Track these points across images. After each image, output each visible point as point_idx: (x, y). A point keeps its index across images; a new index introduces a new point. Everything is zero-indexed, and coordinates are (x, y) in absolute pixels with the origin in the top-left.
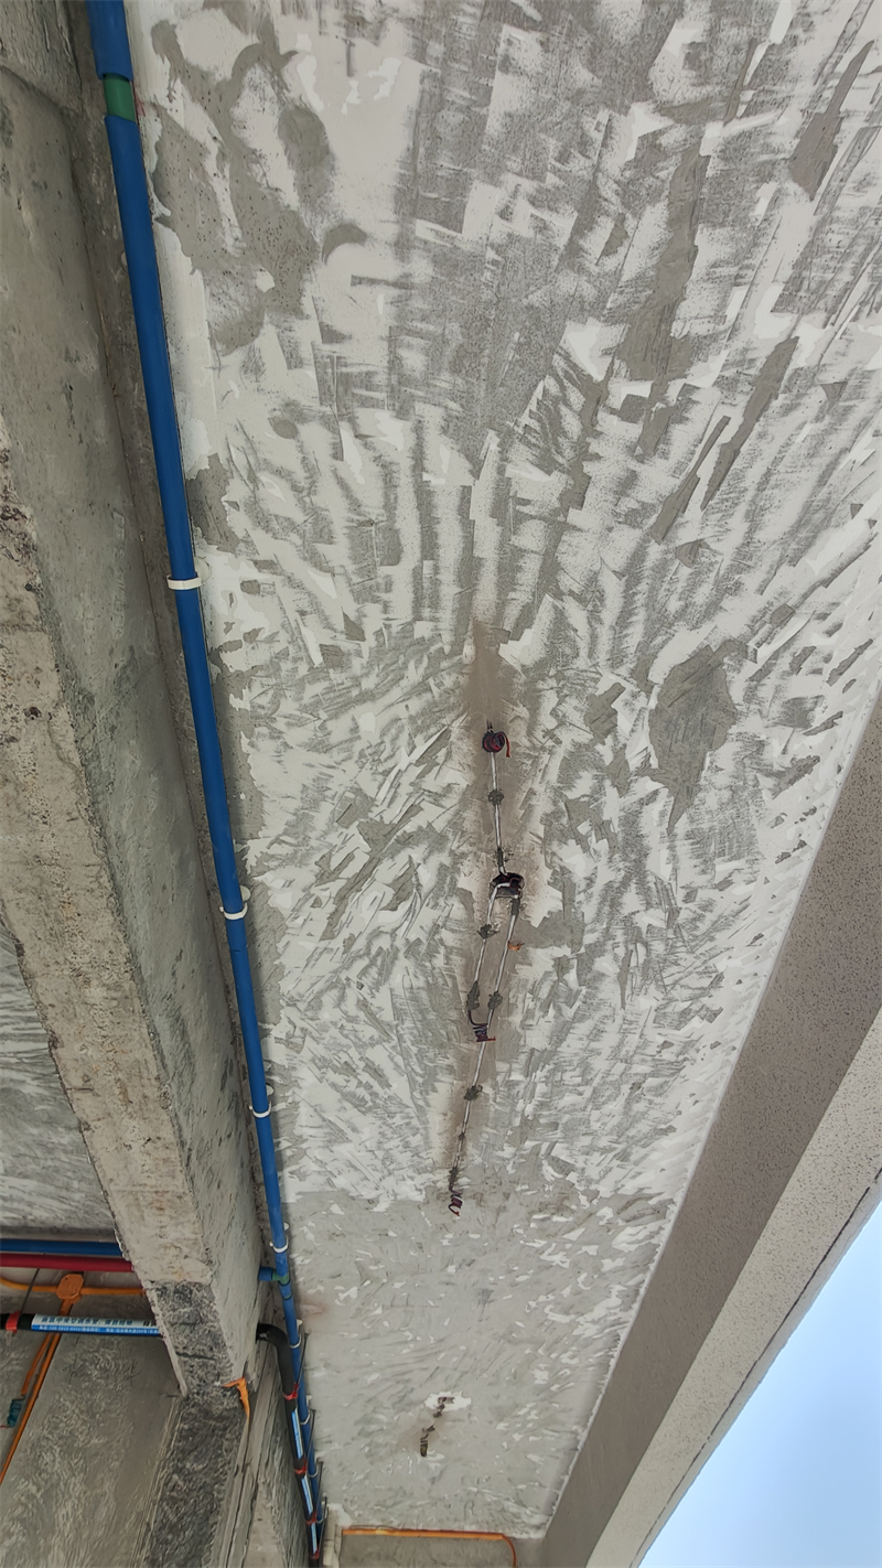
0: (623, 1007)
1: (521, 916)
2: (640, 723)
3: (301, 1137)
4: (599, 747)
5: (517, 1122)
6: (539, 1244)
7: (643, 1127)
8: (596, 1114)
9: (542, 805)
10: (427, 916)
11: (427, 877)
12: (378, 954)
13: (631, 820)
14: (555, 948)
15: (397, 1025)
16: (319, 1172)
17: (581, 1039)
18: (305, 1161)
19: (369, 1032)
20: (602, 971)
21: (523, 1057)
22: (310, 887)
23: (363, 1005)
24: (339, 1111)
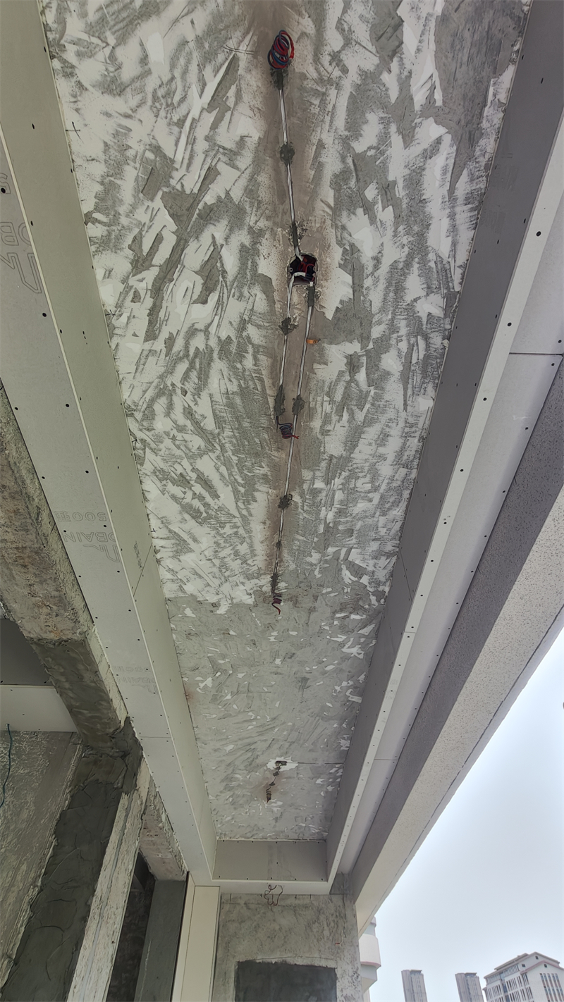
0: (405, 409)
1: (317, 307)
2: (425, 38)
4: (385, 77)
5: (321, 529)
6: (341, 638)
8: (382, 520)
9: (332, 164)
10: (235, 309)
11: (230, 261)
12: (196, 355)
13: (415, 179)
14: (347, 344)
15: (219, 434)
17: (370, 444)
19: (196, 442)
20: (388, 369)
21: (323, 464)
22: (128, 277)
23: (189, 413)
24: (181, 522)
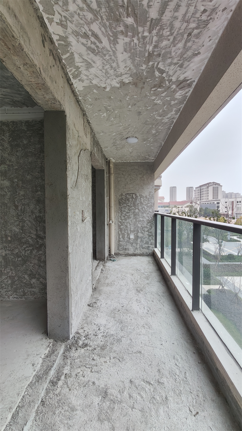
3: (78, 66)
5: (147, 55)
6: (153, 98)
7: (189, 53)
8: (174, 49)
16: (87, 79)
18: (82, 75)
24: (87, 55)
